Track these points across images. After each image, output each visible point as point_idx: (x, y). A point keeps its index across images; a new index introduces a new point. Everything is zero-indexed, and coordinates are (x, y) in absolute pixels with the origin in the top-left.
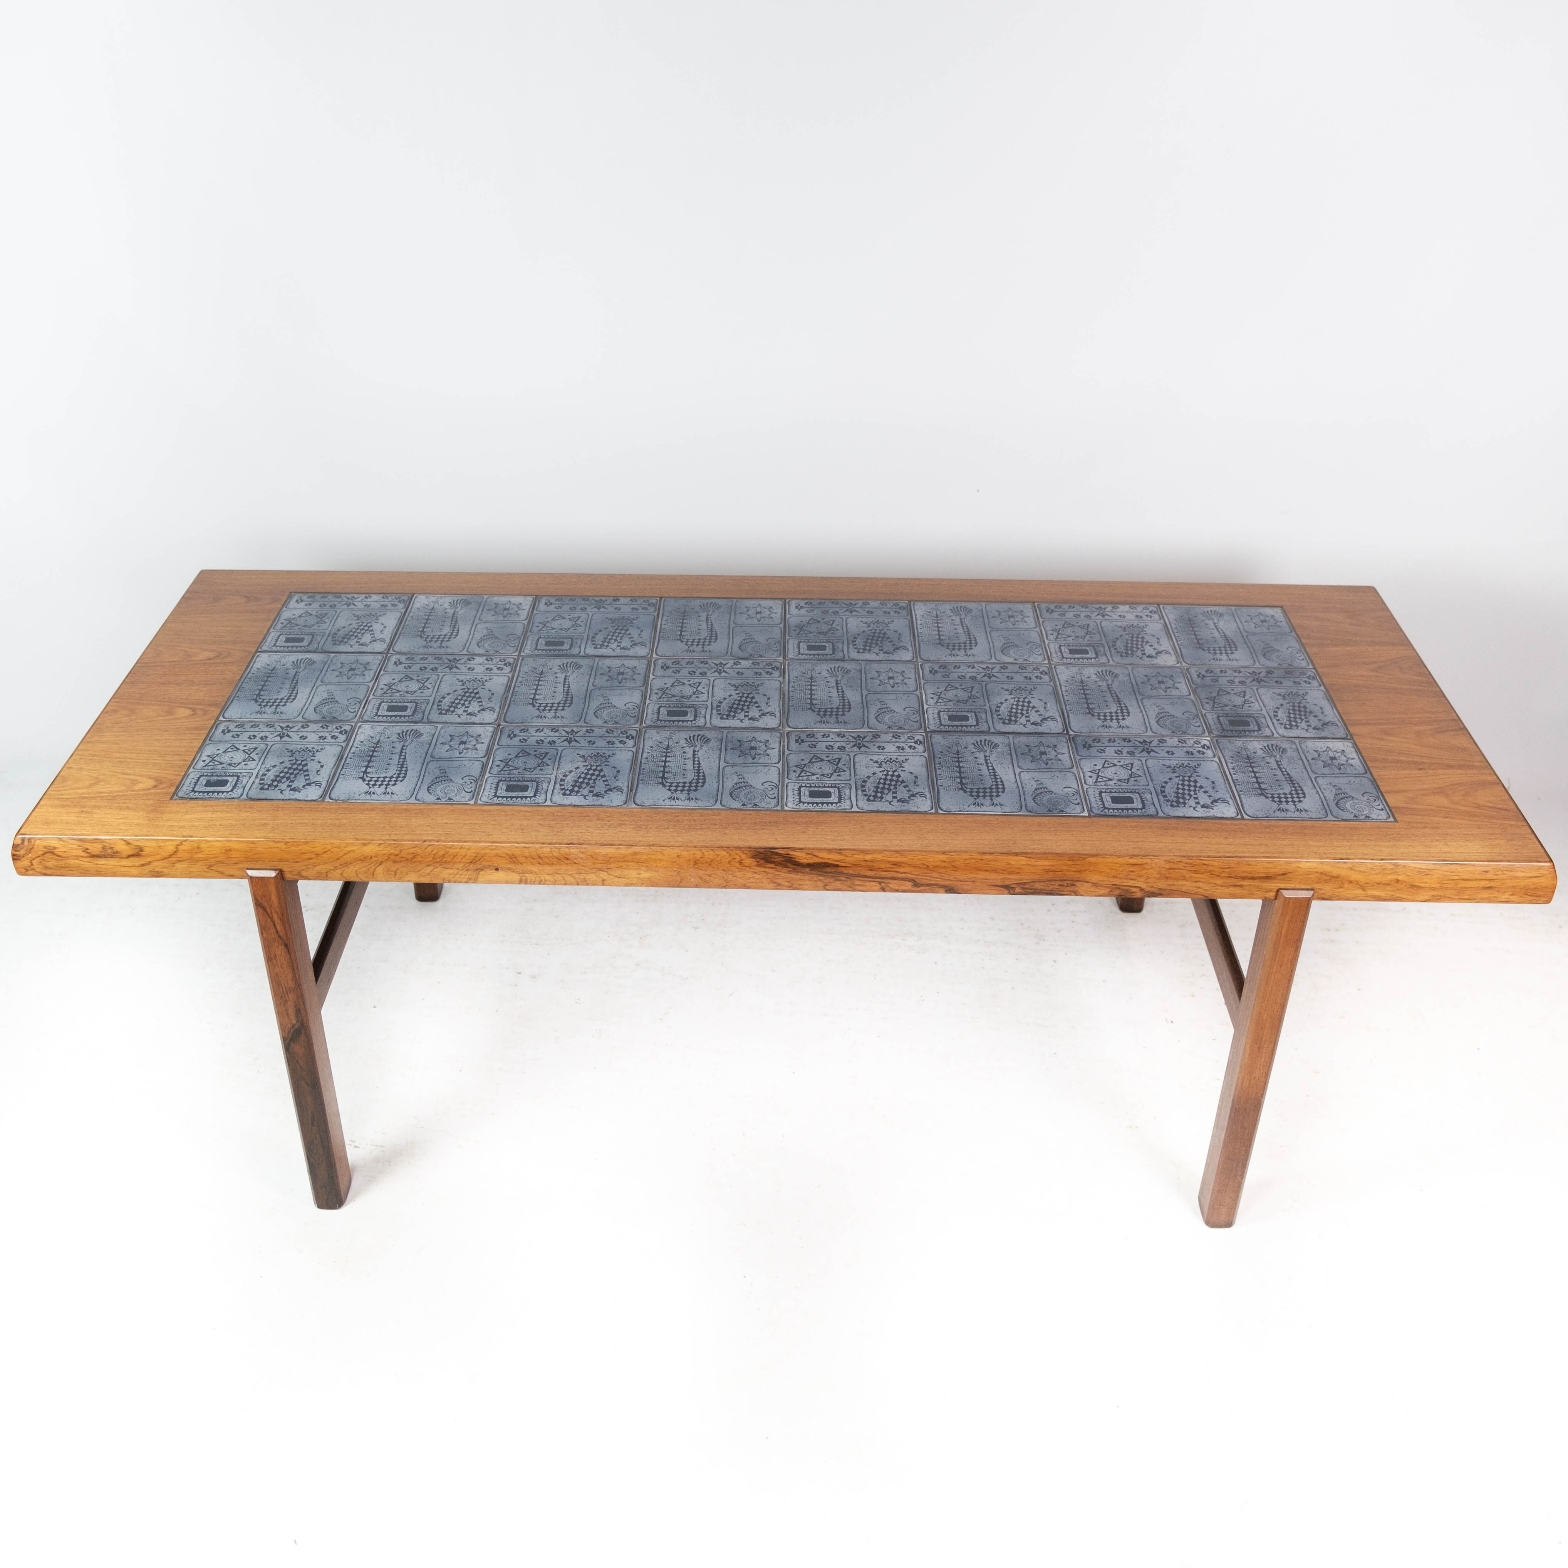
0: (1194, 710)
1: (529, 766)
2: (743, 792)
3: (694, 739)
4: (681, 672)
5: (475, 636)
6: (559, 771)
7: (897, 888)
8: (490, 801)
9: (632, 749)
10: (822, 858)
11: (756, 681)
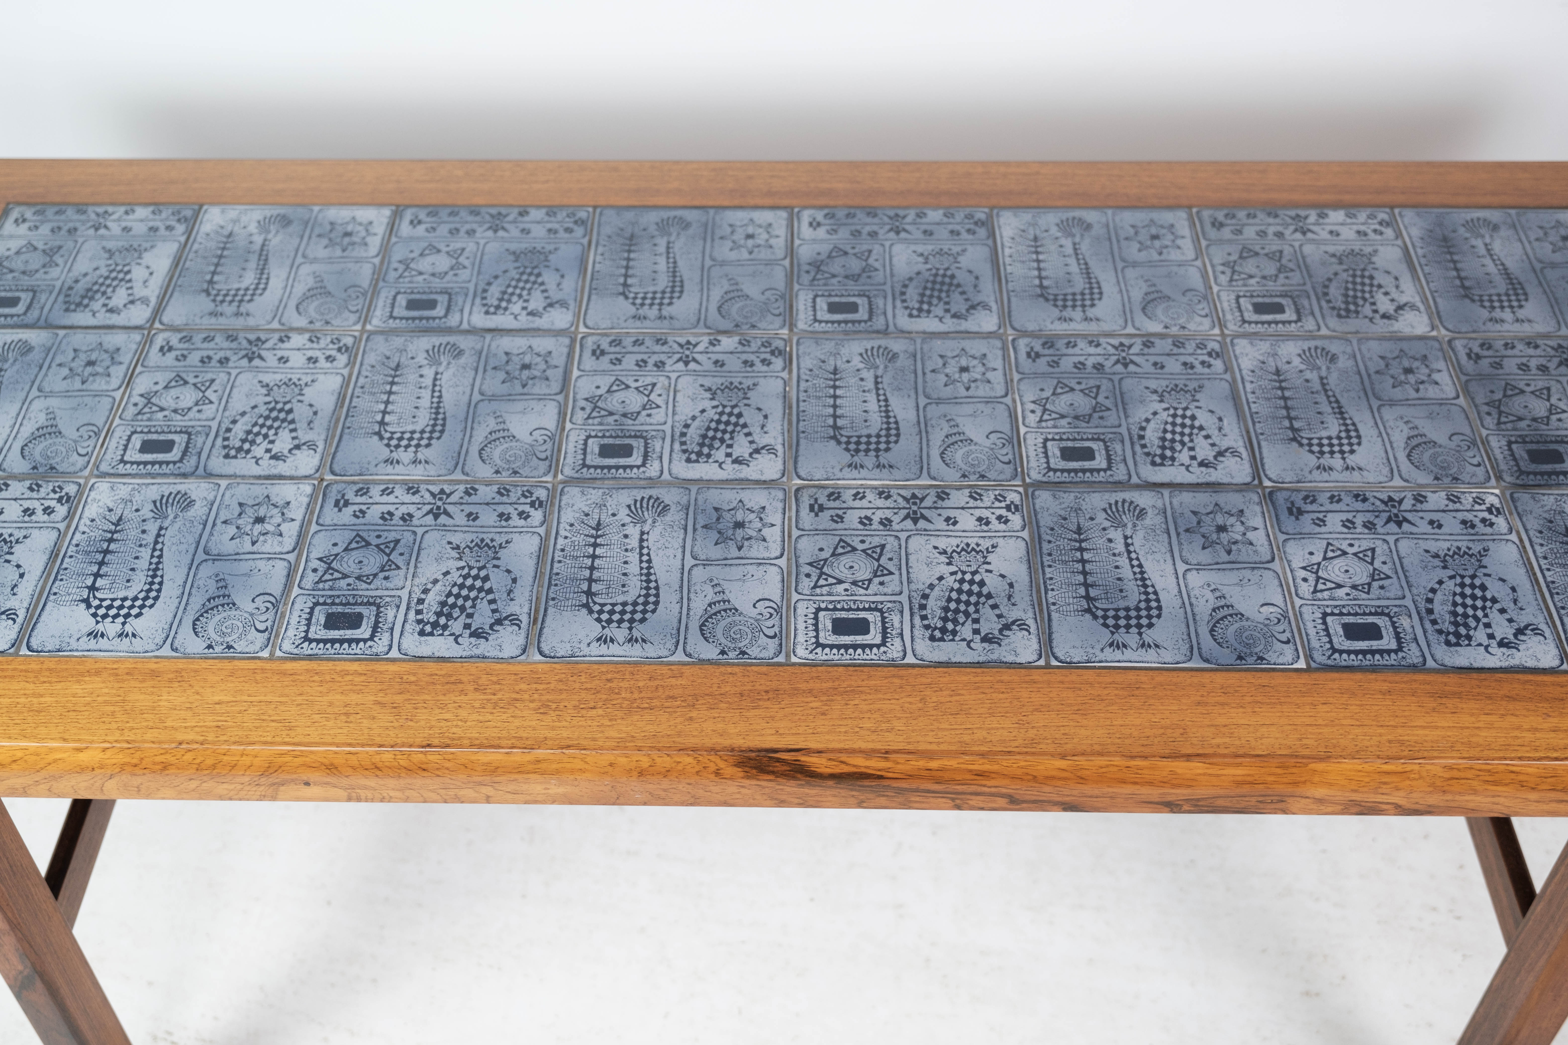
0: (1467, 431)
1: (366, 570)
2: (723, 624)
3: (642, 507)
4: (625, 361)
5: (294, 290)
6: (417, 581)
7: (982, 805)
8: (296, 651)
9: (538, 530)
10: (854, 766)
11: (744, 381)
